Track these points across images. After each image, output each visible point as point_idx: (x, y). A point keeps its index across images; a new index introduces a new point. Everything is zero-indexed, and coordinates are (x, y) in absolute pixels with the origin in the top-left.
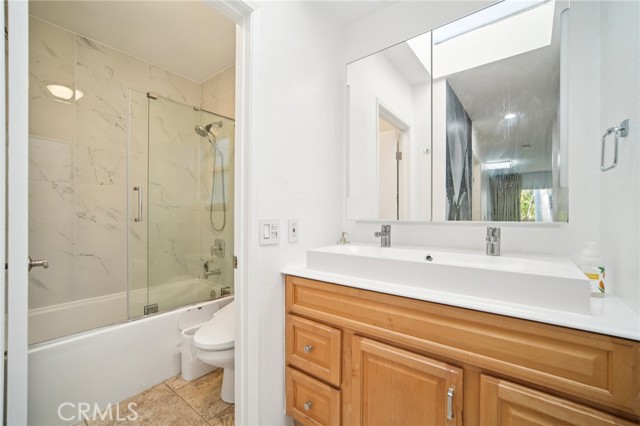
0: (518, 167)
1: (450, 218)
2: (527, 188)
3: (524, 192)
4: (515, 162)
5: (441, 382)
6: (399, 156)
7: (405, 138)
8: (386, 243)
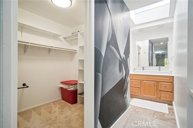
0: (164, 52)
1: (149, 66)
2: (166, 58)
3: (165, 59)
4: (163, 51)
5: (155, 84)
6: (139, 53)
7: (140, 50)
8: (143, 70)
